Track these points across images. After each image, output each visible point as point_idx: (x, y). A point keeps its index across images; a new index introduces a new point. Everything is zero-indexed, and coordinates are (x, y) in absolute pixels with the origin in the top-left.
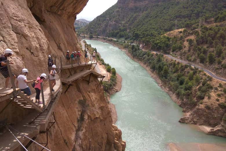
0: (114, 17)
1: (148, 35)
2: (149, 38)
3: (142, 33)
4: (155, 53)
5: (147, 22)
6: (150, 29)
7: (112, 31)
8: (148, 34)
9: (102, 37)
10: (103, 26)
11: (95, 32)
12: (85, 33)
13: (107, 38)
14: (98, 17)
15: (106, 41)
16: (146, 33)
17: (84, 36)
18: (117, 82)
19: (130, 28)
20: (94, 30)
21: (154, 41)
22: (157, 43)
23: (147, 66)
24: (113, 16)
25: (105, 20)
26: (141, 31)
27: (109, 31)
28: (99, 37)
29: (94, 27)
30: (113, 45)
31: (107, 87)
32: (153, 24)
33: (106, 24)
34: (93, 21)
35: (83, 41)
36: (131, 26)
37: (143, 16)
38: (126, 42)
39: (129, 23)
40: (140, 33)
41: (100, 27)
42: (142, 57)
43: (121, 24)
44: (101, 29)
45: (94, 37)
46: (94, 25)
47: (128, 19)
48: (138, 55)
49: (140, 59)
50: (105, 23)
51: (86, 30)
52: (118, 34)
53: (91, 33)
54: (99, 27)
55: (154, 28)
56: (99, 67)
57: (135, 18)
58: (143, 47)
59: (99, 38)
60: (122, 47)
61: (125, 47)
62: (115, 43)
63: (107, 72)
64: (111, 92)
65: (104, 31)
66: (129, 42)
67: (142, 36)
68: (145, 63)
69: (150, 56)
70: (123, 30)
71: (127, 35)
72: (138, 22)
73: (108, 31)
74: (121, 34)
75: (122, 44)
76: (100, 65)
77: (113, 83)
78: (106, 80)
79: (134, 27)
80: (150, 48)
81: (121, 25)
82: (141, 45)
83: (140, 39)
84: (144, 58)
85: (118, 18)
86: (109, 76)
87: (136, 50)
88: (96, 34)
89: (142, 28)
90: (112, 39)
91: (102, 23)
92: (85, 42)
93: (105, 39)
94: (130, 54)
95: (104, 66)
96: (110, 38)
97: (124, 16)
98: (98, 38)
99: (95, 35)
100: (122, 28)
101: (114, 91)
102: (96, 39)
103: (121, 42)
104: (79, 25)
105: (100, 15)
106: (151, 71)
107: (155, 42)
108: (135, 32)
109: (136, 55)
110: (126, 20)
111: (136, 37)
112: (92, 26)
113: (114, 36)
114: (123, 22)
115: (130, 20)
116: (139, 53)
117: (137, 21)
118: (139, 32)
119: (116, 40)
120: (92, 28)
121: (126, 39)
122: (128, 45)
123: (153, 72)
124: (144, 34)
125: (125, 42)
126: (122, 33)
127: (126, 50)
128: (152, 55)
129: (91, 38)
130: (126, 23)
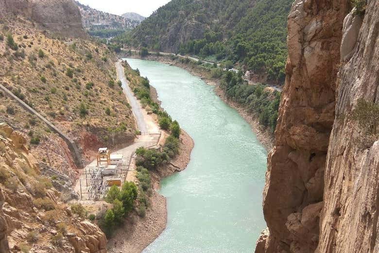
0: (195, 10)
1: (264, 50)
2: (264, 57)
3: (252, 45)
4: (272, 89)
5: (267, 21)
6: (271, 37)
7: (190, 41)
8: (266, 47)
9: (168, 54)
10: (171, 28)
11: (154, 42)
12: (132, 43)
13: (179, 55)
14: (160, 10)
15: (176, 63)
16: (262, 46)
17: (130, 52)
18: (180, 151)
19: (230, 35)
20: (152, 37)
21: (272, 63)
22: (279, 67)
23: (253, 119)
24: (193, 8)
25: (175, 16)
26: (251, 42)
27: (184, 41)
28: (161, 53)
29: (152, 30)
30: (191, 72)
31: (153, 160)
32: (278, 25)
33: (176, 26)
34: (150, 18)
35: (123, 62)
36: (233, 30)
37: (259, 8)
38: (218, 65)
39: (228, 22)
40: (249, 46)
41: (164, 31)
42: (246, 99)
43: (211, 24)
44: (167, 36)
45: (150, 54)
46: (151, 27)
47: (226, 15)
48: (237, 93)
49: (241, 103)
50: (176, 24)
51: (135, 37)
52: (202, 47)
53: (145, 45)
54: (162, 30)
55: (279, 35)
56: (145, 119)
57: (241, 13)
58: (251, 77)
59: (161, 55)
60: (209, 76)
61: (216, 77)
62: (194, 68)
63: (161, 131)
64: (163, 172)
65: (173, 40)
66: (225, 65)
67: (252, 53)
68: (250, 112)
69: (262, 96)
70: (214, 40)
71: (222, 49)
72: (247, 22)
73: (181, 41)
74: (210, 48)
75: (210, 70)
76: (148, 114)
77: (171, 152)
78: (153, 147)
79: (237, 32)
80: (266, 78)
81: (211, 29)
82: (247, 72)
83: (248, 58)
84: (250, 101)
85: (205, 12)
86: (162, 137)
87: (235, 83)
88: (156, 46)
89: (254, 34)
90: (189, 57)
91: (170, 22)
92: (125, 65)
93: (174, 59)
94: (222, 93)
95: (156, 116)
96: (184, 57)
97: (218, 7)
98: (158, 55)
99: (153, 50)
100: (212, 34)
101: (171, 170)
102: (156, 58)
103: (207, 65)
104: (123, 26)
105: (166, 5)
106: (259, 129)
107: (274, 66)
108: (238, 42)
109: (235, 93)
110: (221, 17)
111: (241, 53)
112: (148, 30)
113: (193, 51)
114: (215, 20)
115: (230, 16)
116: (240, 90)
117: (246, 18)
118: (247, 44)
119: (197, 60)
120: (148, 34)
121: (219, 58)
122: (222, 73)
123: (263, 131)
124: (256, 47)
125: (215, 66)
126: (212, 45)
127: (216, 82)
128: (267, 94)
129: (144, 55)
130: (222, 23)
